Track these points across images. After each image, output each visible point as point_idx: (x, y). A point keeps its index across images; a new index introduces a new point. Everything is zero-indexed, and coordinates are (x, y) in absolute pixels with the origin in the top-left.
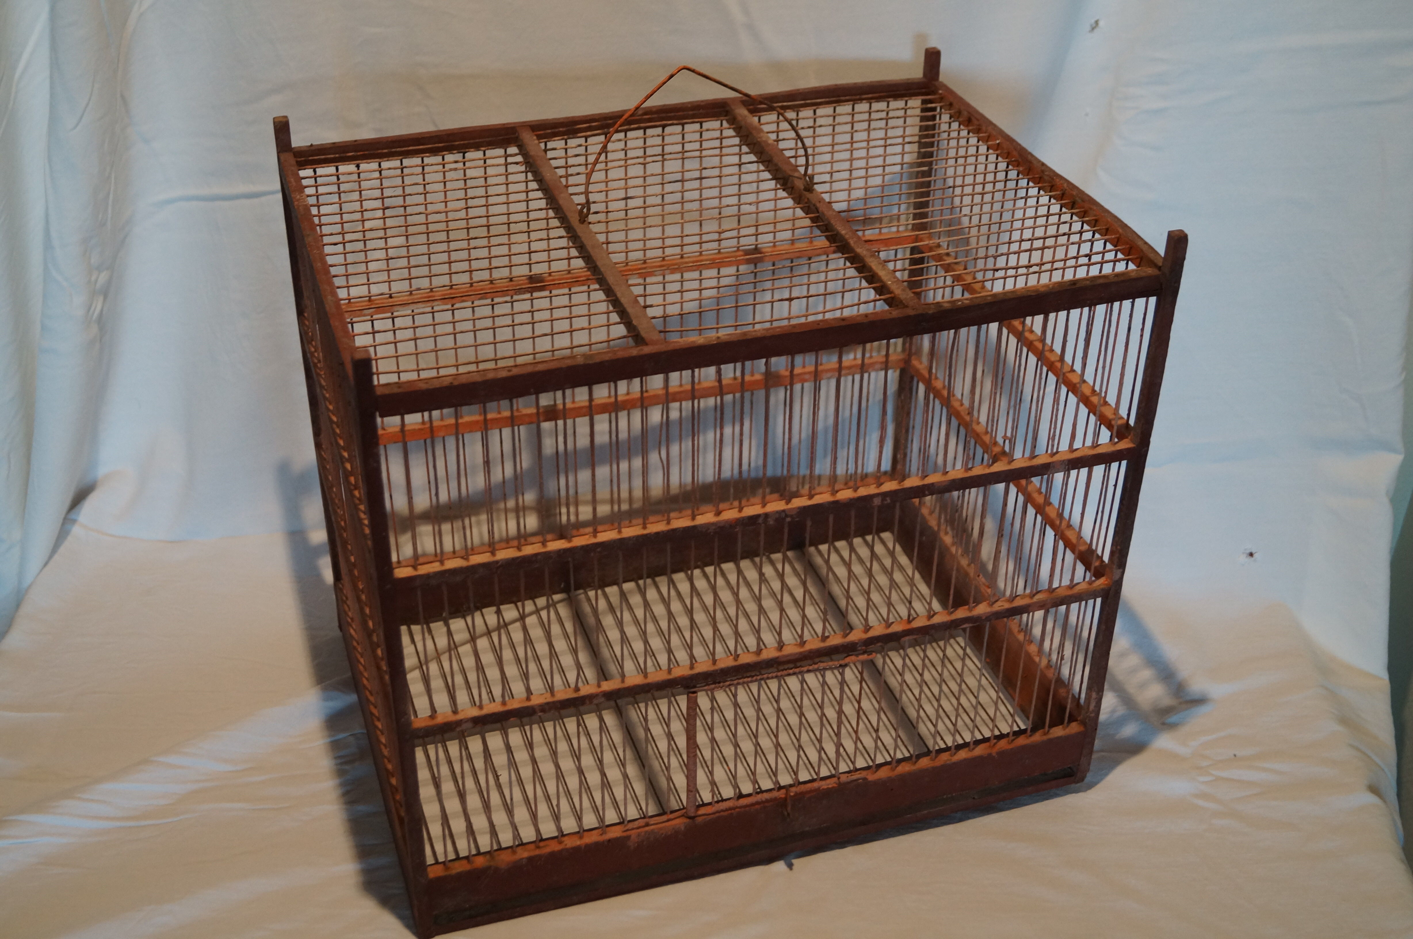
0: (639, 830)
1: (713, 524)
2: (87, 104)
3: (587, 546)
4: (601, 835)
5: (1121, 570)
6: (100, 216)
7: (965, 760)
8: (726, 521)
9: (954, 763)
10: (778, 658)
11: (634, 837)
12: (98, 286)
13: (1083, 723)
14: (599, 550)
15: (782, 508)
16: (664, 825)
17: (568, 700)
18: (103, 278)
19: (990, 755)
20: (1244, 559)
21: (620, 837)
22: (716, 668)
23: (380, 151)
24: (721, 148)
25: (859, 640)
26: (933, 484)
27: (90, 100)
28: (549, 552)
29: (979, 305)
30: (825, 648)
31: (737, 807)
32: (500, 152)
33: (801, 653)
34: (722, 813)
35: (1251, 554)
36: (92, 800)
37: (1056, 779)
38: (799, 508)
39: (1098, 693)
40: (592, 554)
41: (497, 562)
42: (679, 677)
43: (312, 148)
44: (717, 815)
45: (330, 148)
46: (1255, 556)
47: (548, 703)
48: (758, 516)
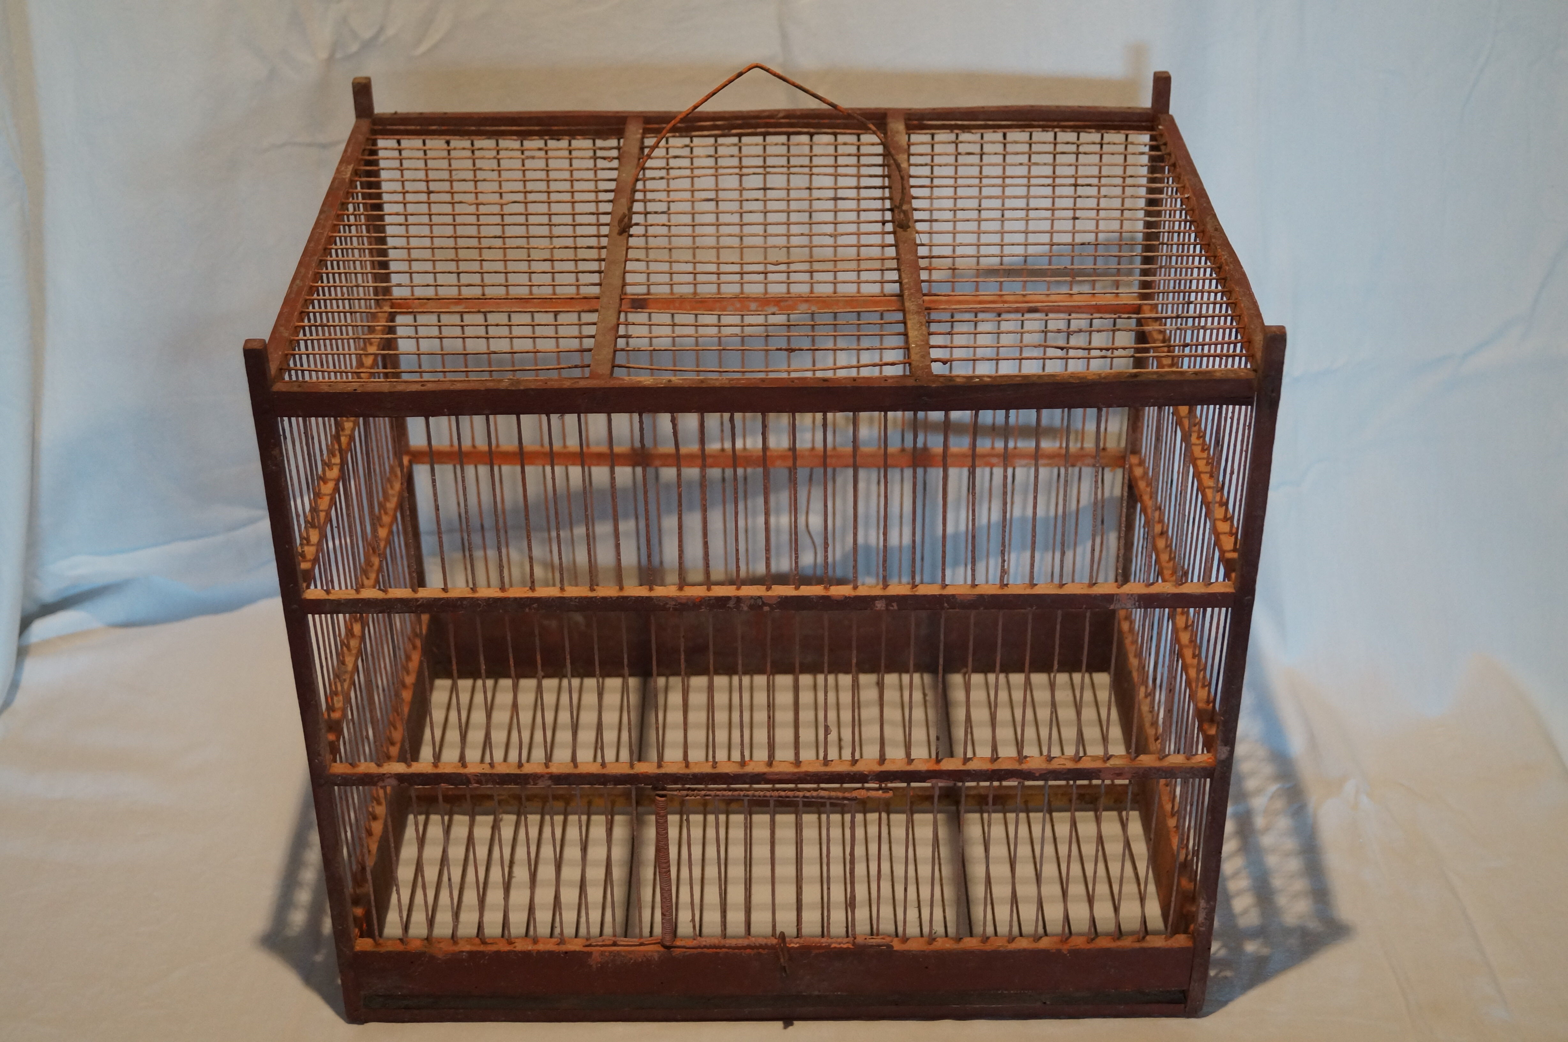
0: (602, 949)
1: (672, 598)
3: (521, 599)
4: (558, 944)
5: (1228, 748)
7: (1025, 950)
8: (689, 598)
9: (1010, 952)
10: (764, 774)
11: (596, 955)
13: (1193, 937)
14: (535, 605)
15: (758, 594)
16: (633, 948)
17: (508, 775)
19: (1059, 951)
21: (580, 952)
22: (687, 771)
23: (466, 128)
25: (870, 772)
26: (953, 596)
28: (478, 599)
29: (999, 386)
30: (826, 773)
31: (724, 947)
32: (588, 143)
33: (794, 774)
34: (705, 950)
37: (1159, 1002)
38: (780, 597)
39: (1208, 902)
40: (527, 610)
41: (417, 600)
42: (642, 774)
43: (395, 116)
44: (699, 950)
45: (415, 119)
47: (485, 775)
48: (728, 598)
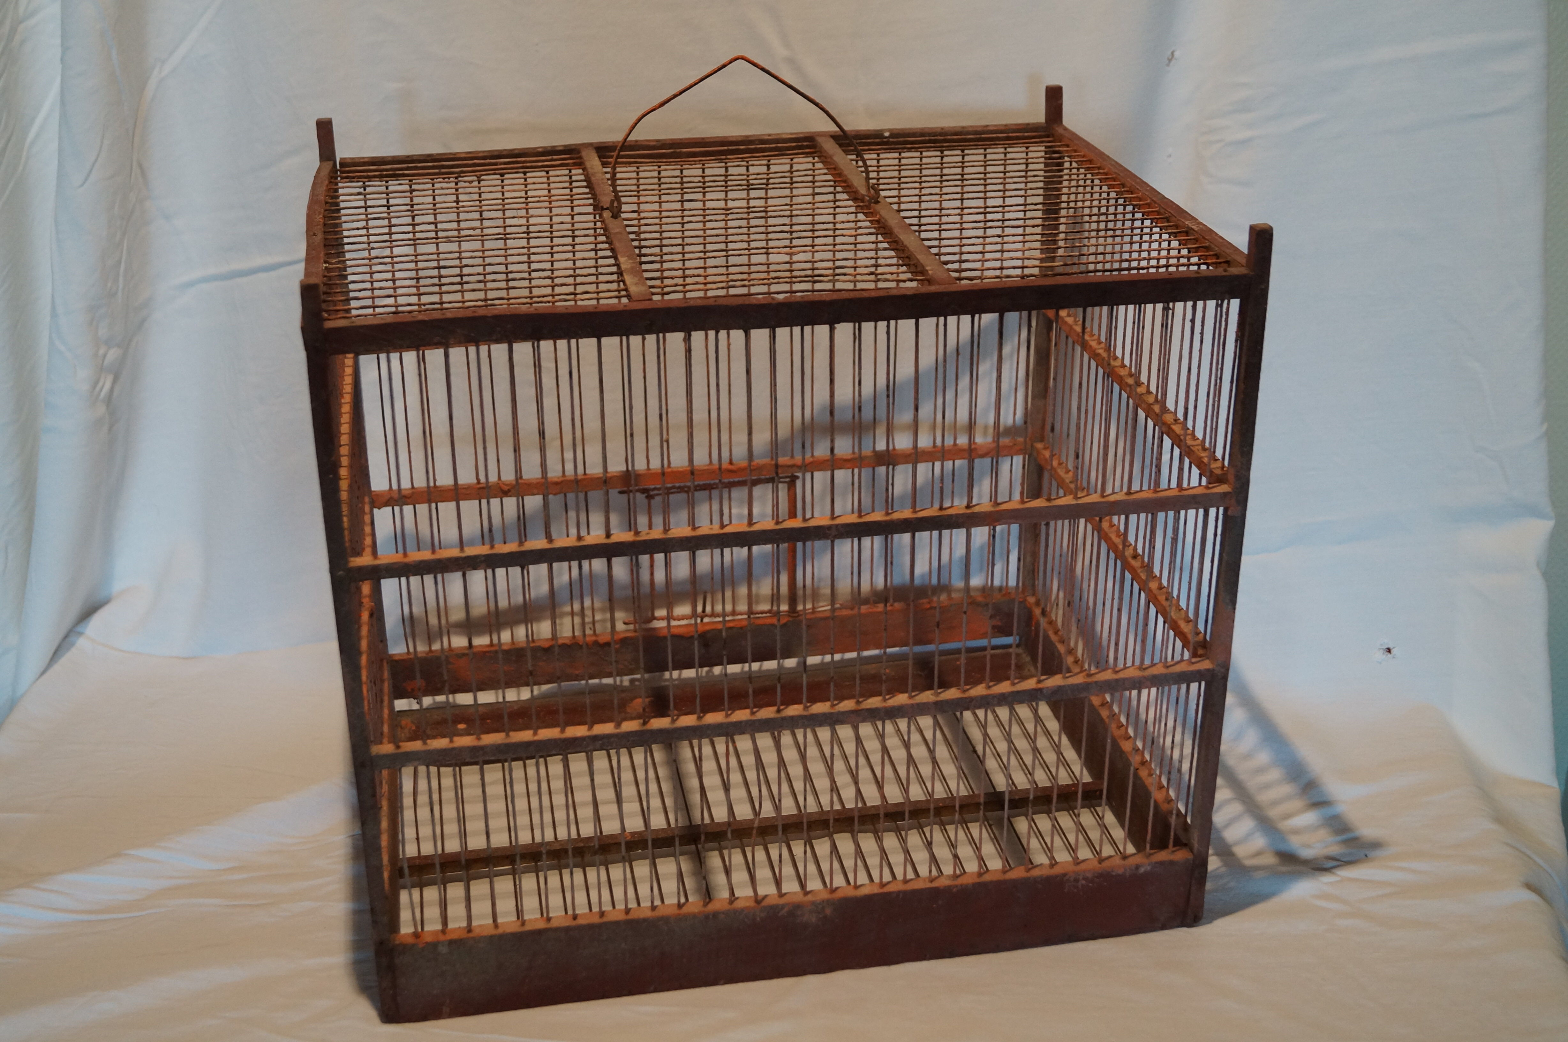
2: (96, 160)
6: (109, 285)
12: (106, 362)
18: (113, 354)
20: (1380, 656)
24: (767, 198)
27: (98, 156)
35: (1389, 650)
36: (51, 891)
46: (1394, 651)
